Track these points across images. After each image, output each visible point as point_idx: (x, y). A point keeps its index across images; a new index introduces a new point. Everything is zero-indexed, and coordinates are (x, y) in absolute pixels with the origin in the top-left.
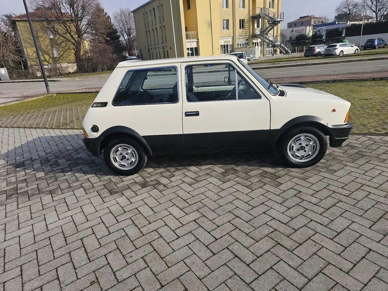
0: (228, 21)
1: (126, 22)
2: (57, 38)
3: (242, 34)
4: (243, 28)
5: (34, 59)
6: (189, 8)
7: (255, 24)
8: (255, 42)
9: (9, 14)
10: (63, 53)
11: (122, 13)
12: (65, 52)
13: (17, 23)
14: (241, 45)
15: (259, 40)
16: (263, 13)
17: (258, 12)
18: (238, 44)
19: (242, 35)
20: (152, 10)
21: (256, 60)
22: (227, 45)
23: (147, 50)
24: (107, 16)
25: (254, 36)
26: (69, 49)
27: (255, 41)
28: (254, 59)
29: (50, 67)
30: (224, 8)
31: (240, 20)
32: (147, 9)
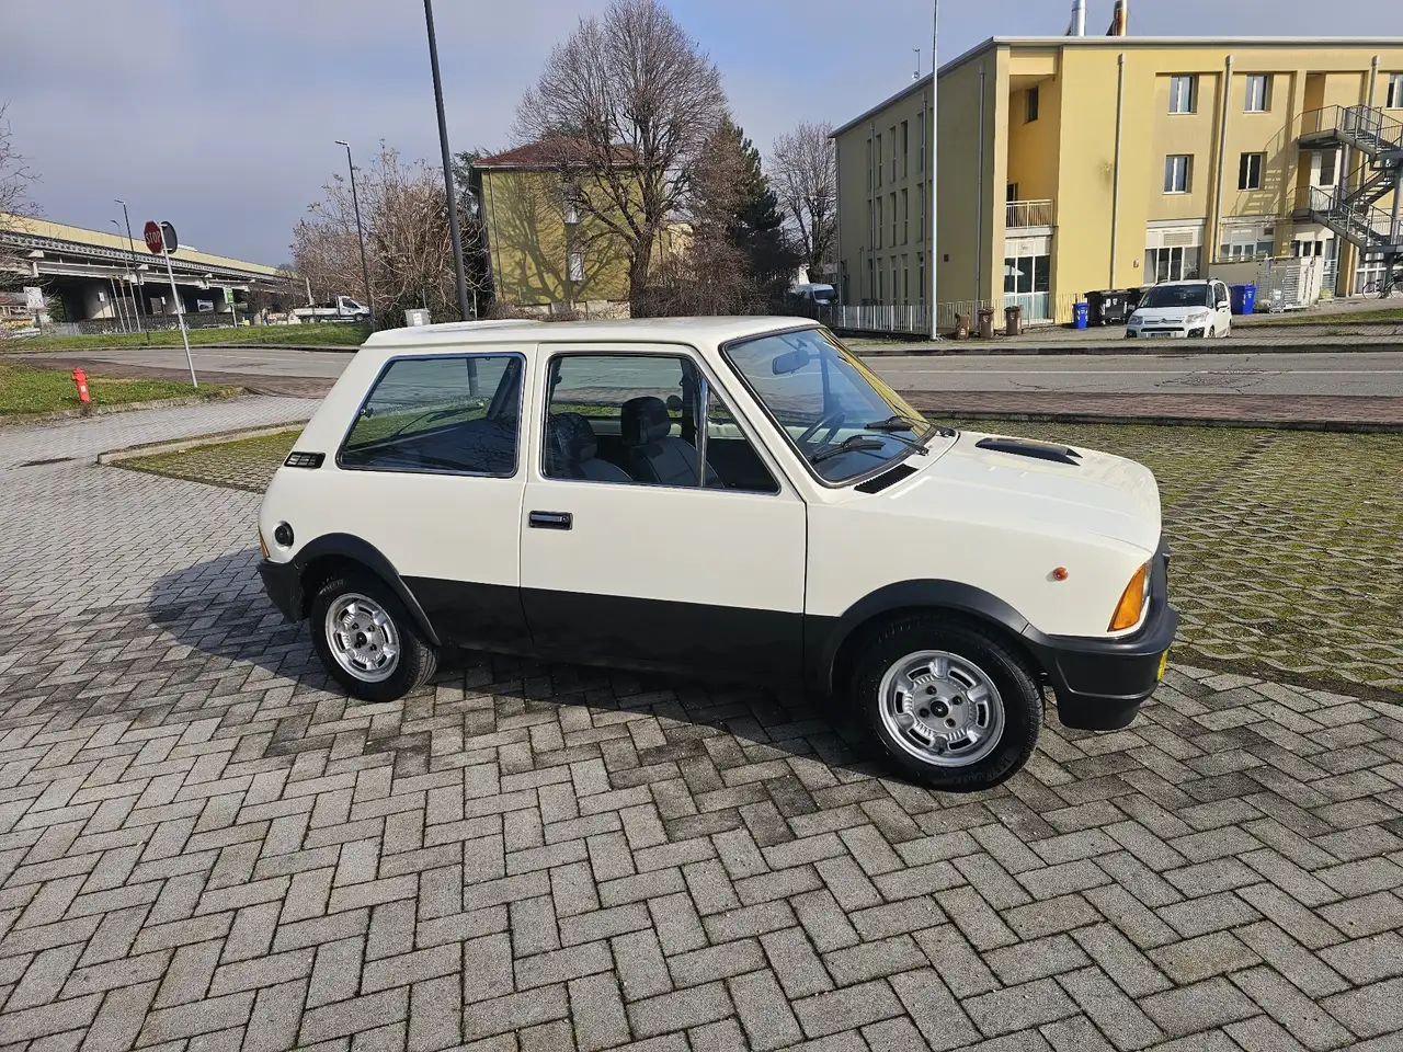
0: (1188, 160)
1: (815, 170)
2: (586, 222)
3: (1246, 208)
4: (1254, 183)
5: (514, 284)
6: (1033, 116)
7: (1313, 171)
8: (1308, 240)
9: (471, 151)
10: (600, 268)
11: (807, 138)
12: (604, 266)
13: (484, 177)
14: (1238, 249)
15: (1326, 234)
16: (1351, 126)
17: (1329, 122)
18: (1225, 248)
19: (1247, 213)
20: (899, 129)
21: (1296, 310)
22: (1177, 252)
23: (865, 264)
24: (749, 152)
25: (1304, 216)
26: (617, 257)
27: (1302, 237)
28: (1289, 307)
29: (554, 311)
30: (1179, 112)
31: (1244, 157)
32: (883, 124)
